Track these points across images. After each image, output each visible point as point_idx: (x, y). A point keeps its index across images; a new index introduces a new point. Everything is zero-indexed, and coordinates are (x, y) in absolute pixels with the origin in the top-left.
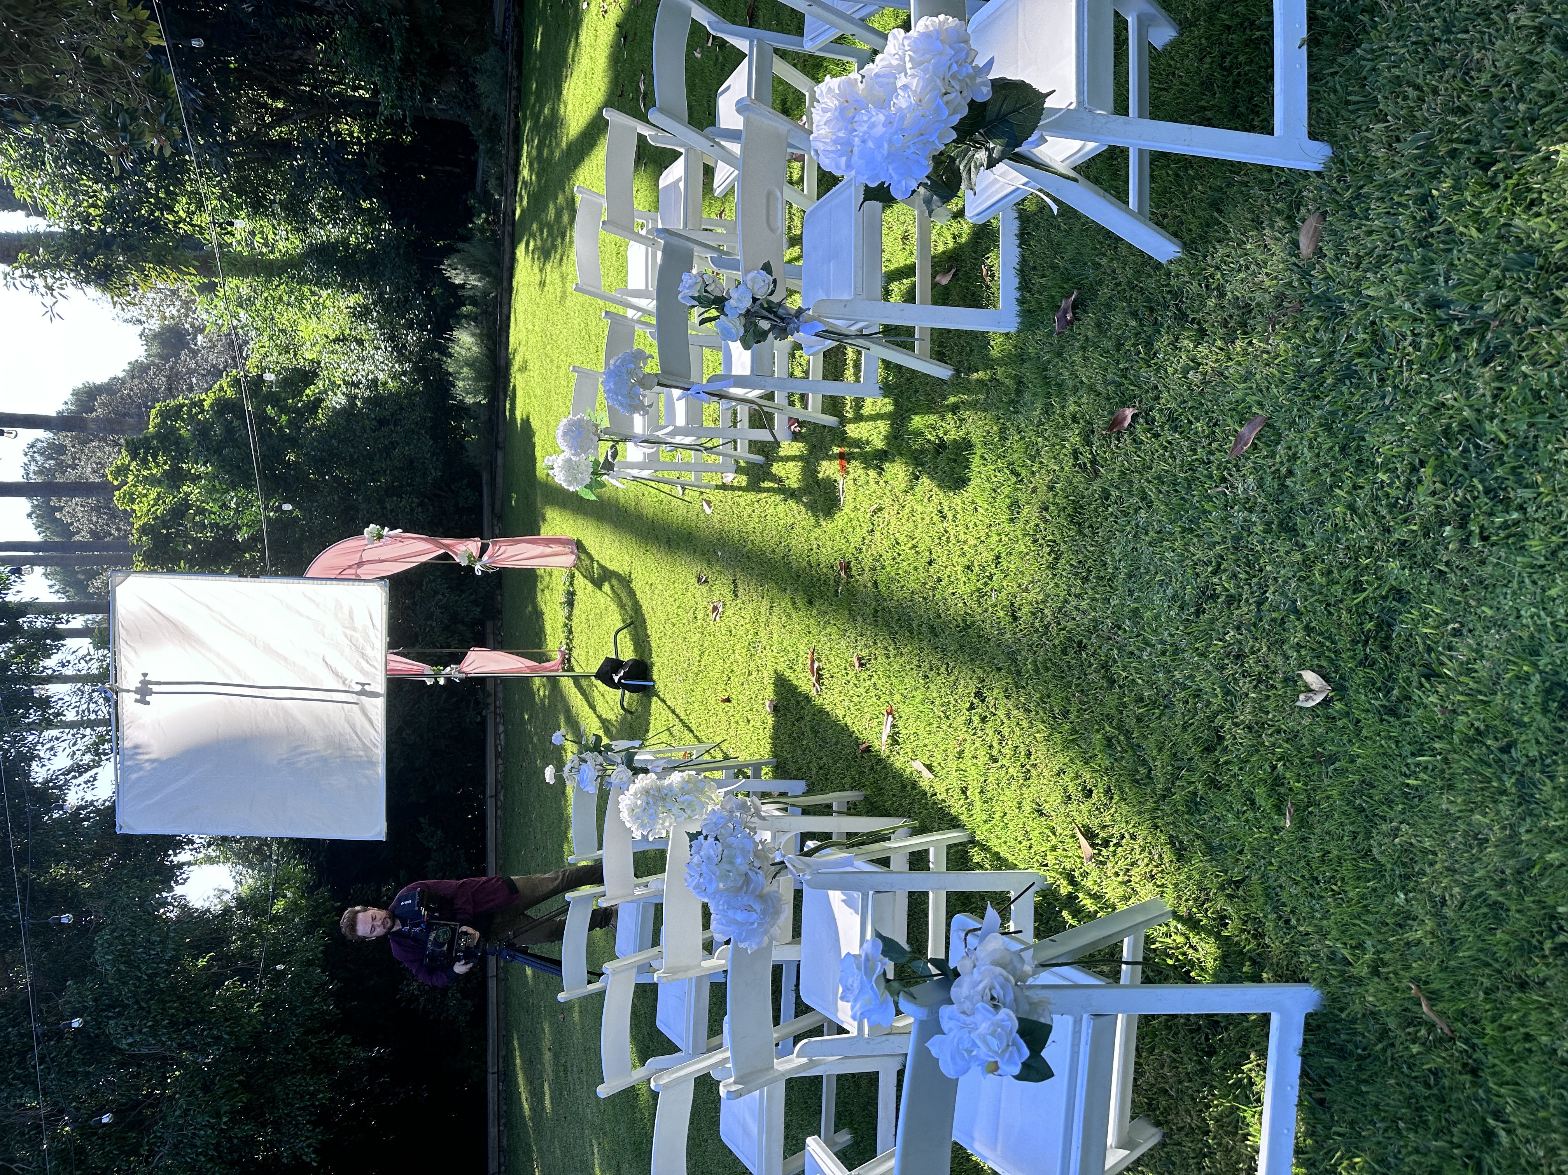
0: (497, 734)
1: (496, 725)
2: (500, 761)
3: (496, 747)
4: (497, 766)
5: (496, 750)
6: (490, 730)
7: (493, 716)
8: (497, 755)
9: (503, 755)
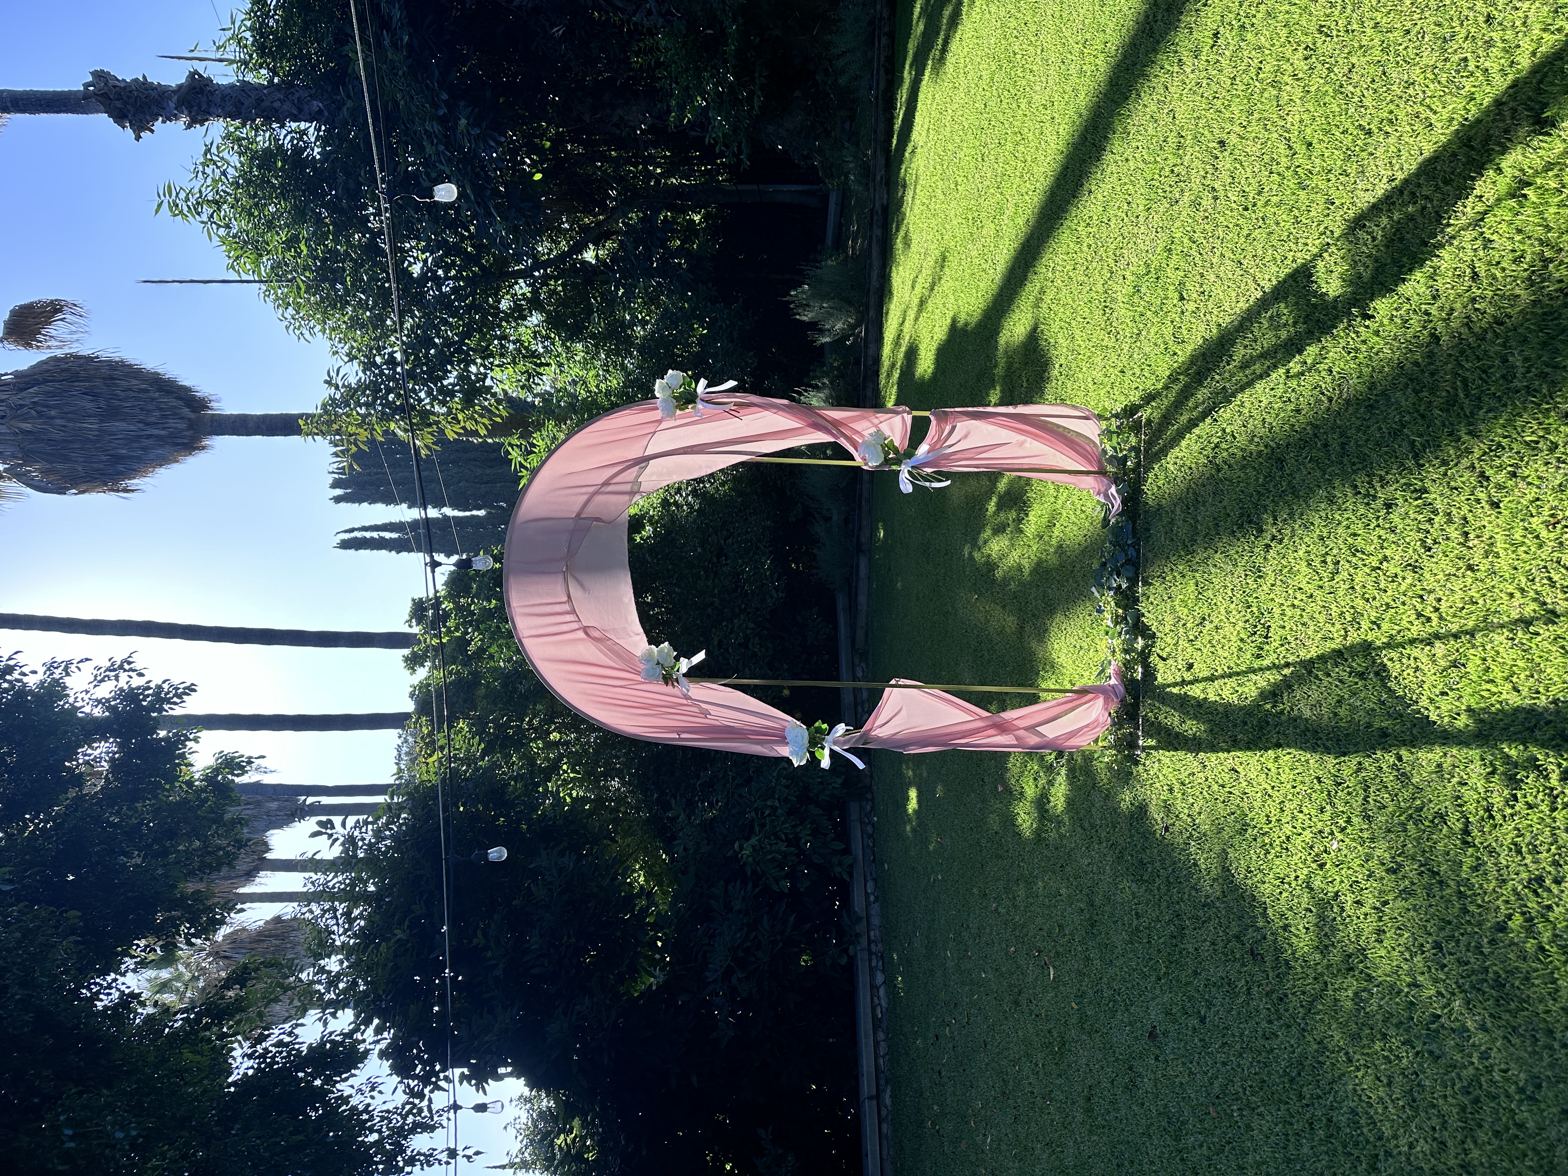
0: (874, 987)
1: (872, 970)
2: (881, 1036)
3: (873, 1009)
4: (877, 1044)
5: (874, 1015)
6: (863, 979)
7: (866, 955)
8: (877, 1024)
9: (884, 1025)
